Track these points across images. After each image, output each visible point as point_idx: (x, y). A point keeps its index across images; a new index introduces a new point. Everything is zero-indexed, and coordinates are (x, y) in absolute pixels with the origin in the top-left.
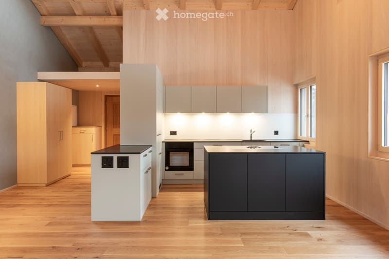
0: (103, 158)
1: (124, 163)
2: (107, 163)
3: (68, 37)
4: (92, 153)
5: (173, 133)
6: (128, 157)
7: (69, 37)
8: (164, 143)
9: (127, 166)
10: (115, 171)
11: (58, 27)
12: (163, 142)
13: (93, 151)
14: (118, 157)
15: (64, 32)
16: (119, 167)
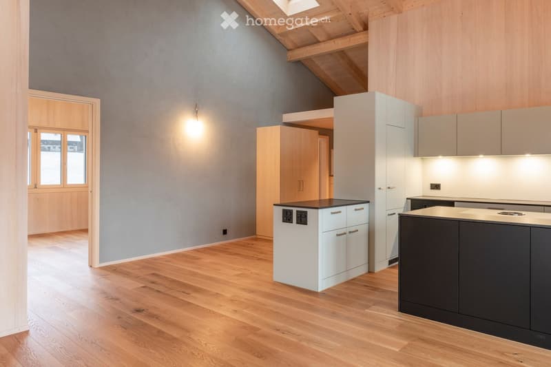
0: (284, 210)
1: (302, 219)
2: (287, 217)
3: (322, 67)
4: (274, 205)
5: (436, 187)
6: (306, 212)
7: (324, 68)
8: (410, 201)
9: (305, 223)
10: (294, 226)
11: (309, 59)
12: (407, 199)
13: (276, 203)
14: (297, 211)
15: (317, 62)
16: (297, 223)
